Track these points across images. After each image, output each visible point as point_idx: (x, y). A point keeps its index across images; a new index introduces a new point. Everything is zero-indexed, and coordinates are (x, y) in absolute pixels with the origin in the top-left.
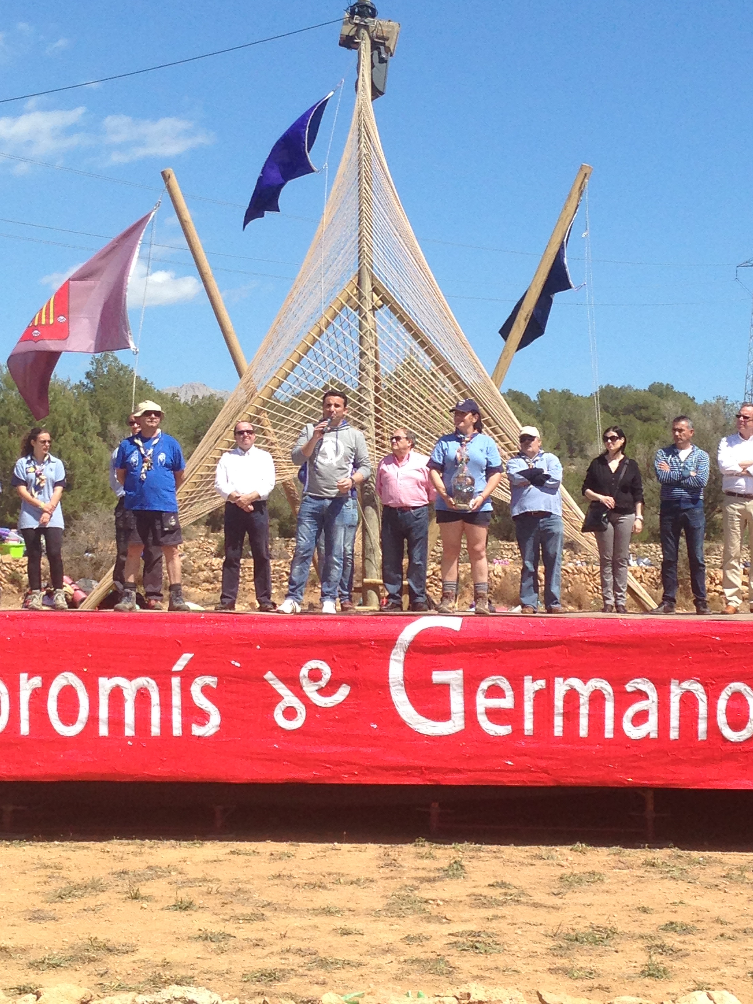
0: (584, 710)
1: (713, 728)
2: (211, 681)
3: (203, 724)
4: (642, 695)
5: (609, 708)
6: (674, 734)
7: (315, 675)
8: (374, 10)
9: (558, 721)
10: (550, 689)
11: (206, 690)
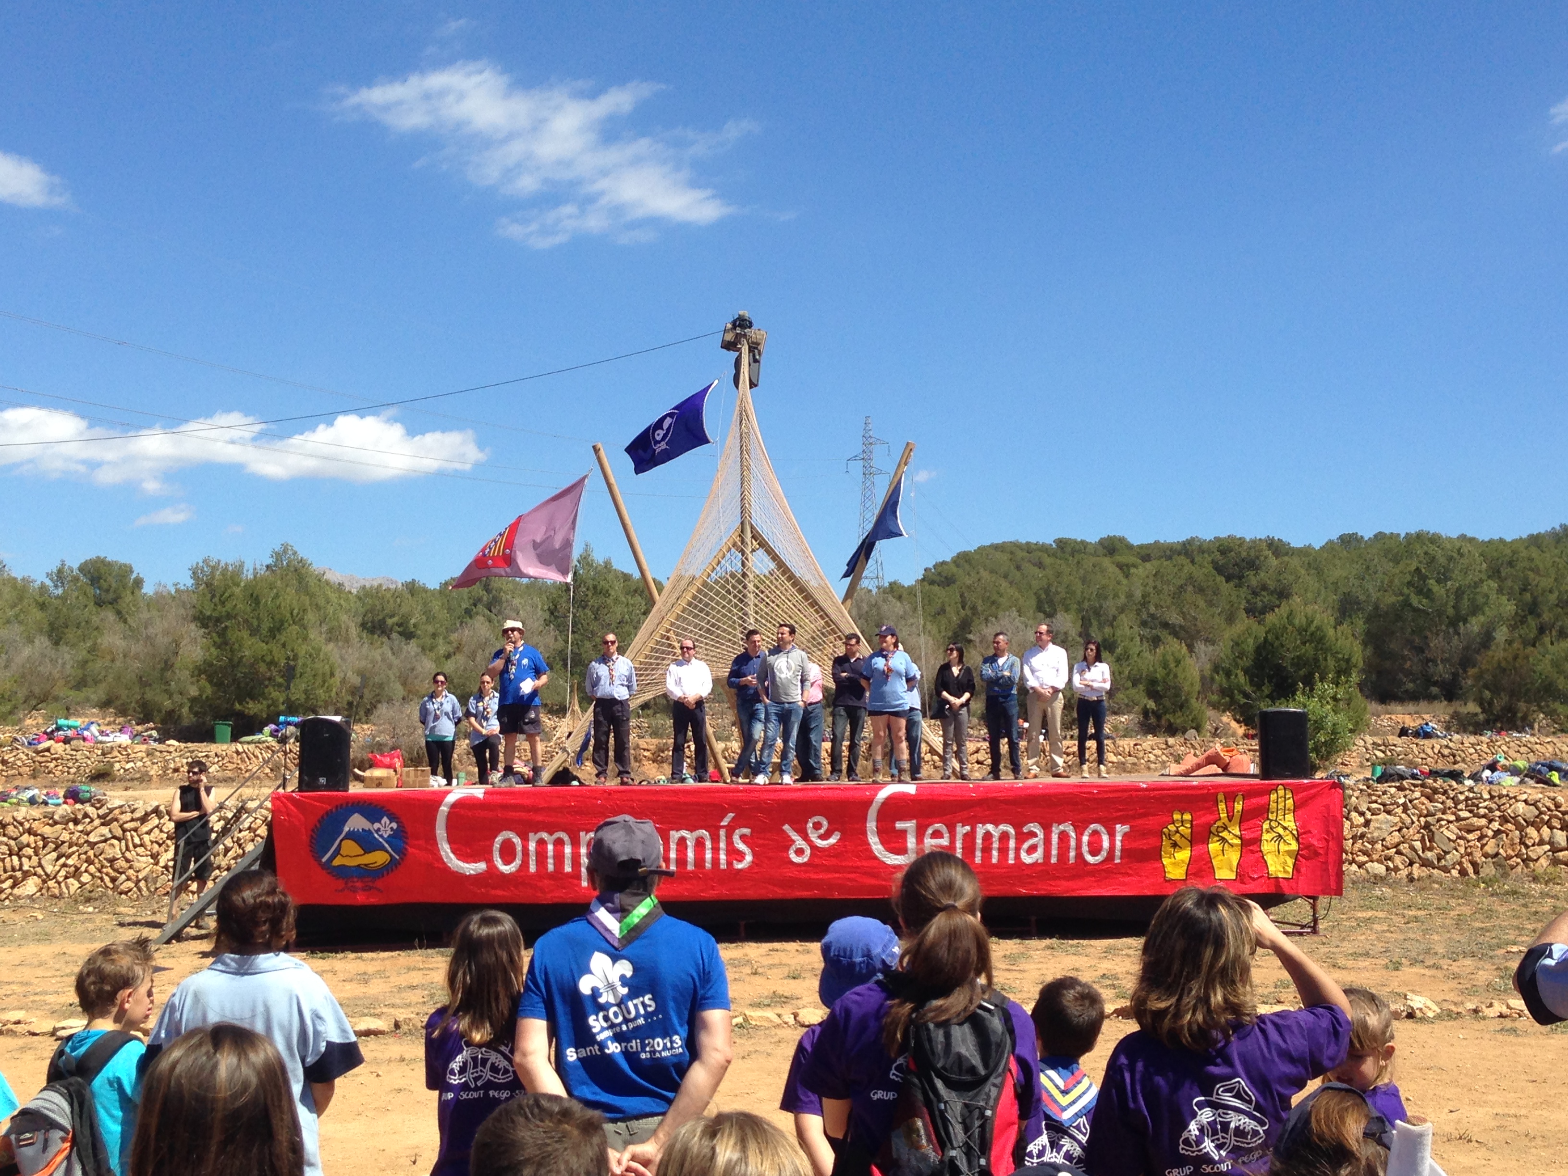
0: (996, 845)
1: (1079, 855)
2: (746, 831)
3: (740, 861)
4: (1033, 835)
5: (1012, 844)
6: (1054, 860)
7: (818, 826)
8: (751, 323)
9: (978, 854)
10: (973, 832)
11: (743, 837)
